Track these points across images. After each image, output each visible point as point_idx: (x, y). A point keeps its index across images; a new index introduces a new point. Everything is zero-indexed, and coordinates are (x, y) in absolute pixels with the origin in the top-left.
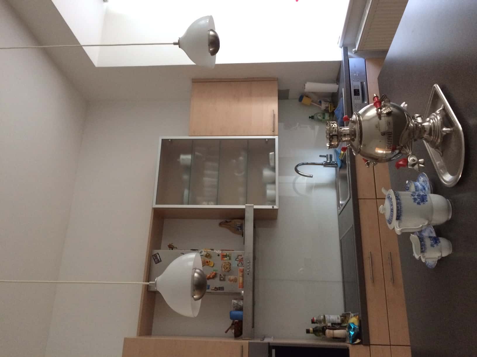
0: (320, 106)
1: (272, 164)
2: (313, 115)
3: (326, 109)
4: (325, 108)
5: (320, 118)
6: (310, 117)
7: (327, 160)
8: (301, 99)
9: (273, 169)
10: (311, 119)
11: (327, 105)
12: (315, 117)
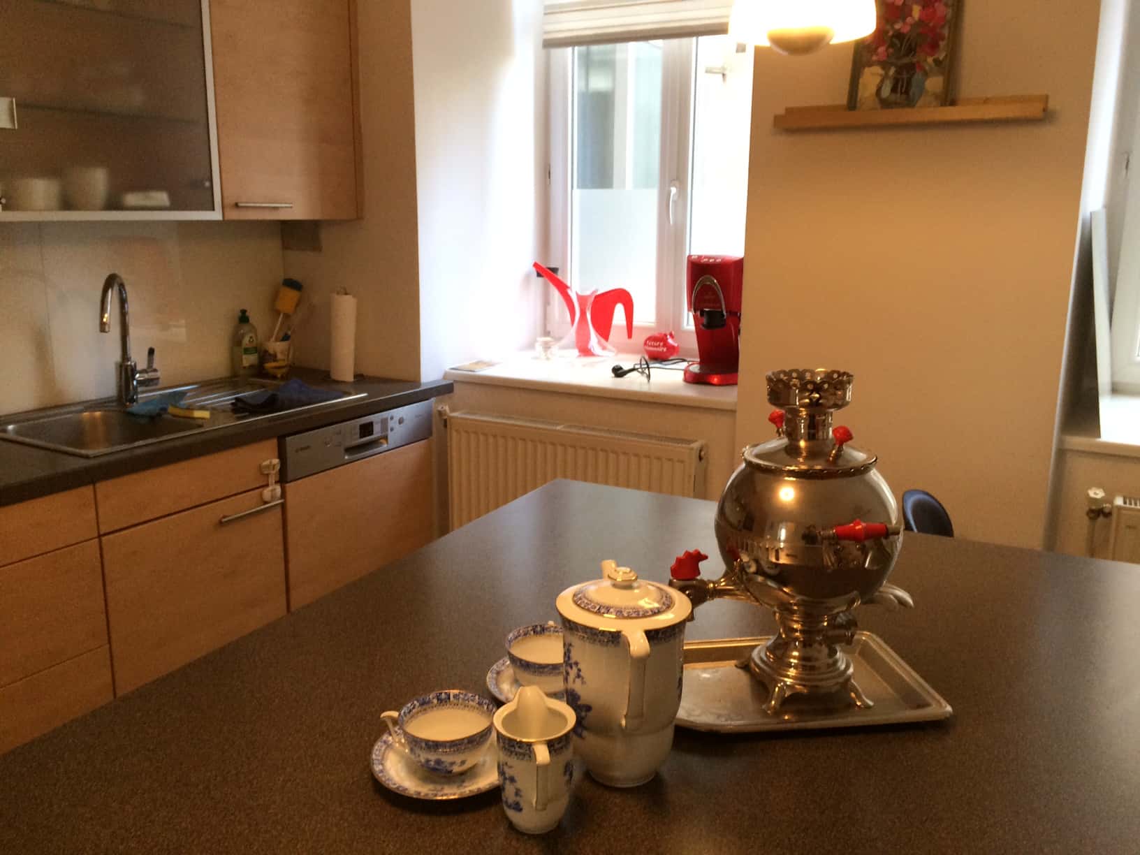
0: (273, 339)
1: (131, 199)
2: (251, 320)
3: (270, 355)
4: (271, 351)
5: (246, 340)
6: (244, 312)
7: (141, 372)
8: (292, 284)
9: (114, 204)
10: (240, 314)
11: (279, 356)
12: (245, 328)
